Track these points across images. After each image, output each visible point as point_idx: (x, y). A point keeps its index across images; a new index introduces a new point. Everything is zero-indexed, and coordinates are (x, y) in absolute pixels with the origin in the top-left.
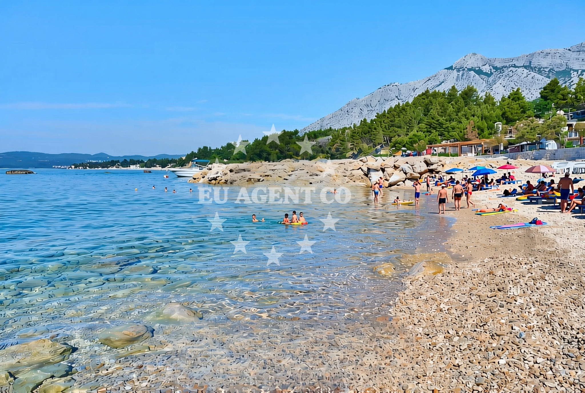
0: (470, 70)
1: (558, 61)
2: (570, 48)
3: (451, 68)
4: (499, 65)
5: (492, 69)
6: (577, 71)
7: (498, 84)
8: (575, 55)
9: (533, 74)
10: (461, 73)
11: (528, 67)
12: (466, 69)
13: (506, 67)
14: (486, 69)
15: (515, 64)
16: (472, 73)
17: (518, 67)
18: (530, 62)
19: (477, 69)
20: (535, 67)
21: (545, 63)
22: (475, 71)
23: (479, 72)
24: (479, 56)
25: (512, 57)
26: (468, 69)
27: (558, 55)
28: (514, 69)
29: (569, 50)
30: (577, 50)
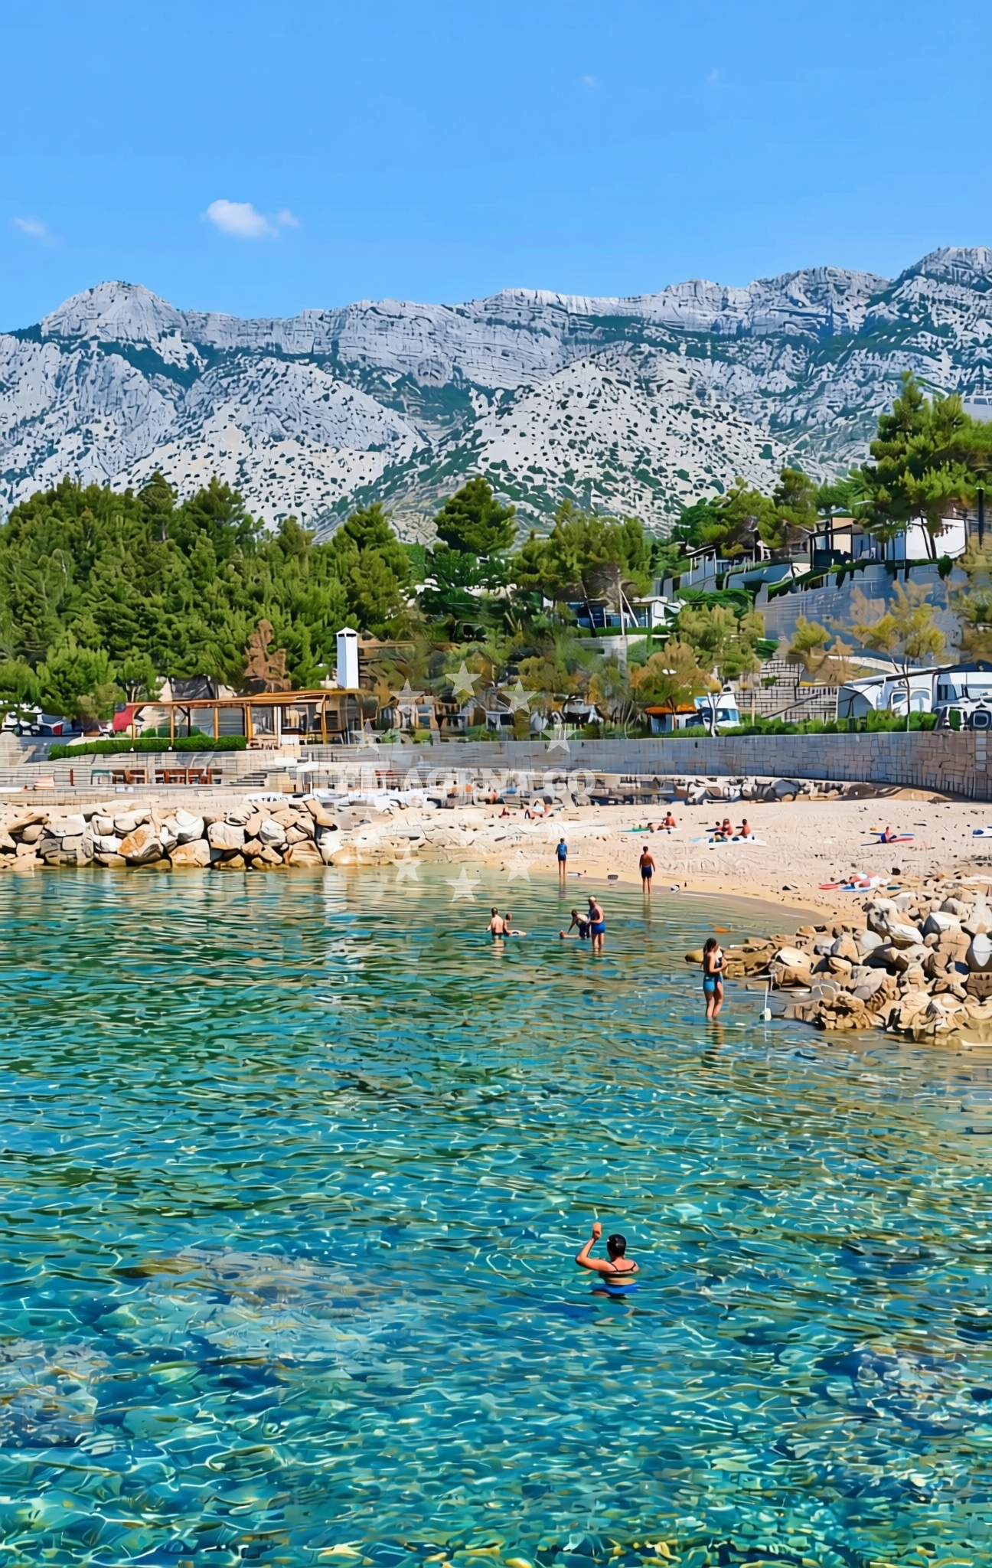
0: (110, 348)
1: (428, 350)
2: (461, 306)
3: (32, 334)
4: (222, 343)
5: (196, 353)
6: (490, 393)
7: (221, 417)
8: (478, 335)
9: (344, 390)
10: (77, 356)
11: (327, 360)
12: (94, 345)
13: (247, 352)
14: (173, 350)
15: (278, 346)
16: (120, 365)
17: (291, 358)
18: (335, 345)
19: (139, 347)
20: (353, 365)
21: (385, 350)
22: (129, 354)
23: (146, 361)
24: (145, 296)
25: (271, 315)
26: (100, 345)
27: (426, 327)
28: (280, 366)
29: (461, 312)
30: (487, 315)
